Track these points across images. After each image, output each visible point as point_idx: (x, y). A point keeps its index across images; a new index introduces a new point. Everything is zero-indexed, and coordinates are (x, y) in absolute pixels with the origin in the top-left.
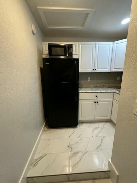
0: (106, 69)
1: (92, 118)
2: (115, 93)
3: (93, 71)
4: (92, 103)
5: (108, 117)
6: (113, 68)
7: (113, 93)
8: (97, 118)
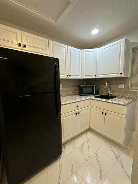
0: (79, 75)
1: (74, 134)
2: (91, 100)
3: (67, 78)
4: (73, 115)
5: (88, 126)
6: (84, 75)
7: (89, 100)
8: (79, 131)
